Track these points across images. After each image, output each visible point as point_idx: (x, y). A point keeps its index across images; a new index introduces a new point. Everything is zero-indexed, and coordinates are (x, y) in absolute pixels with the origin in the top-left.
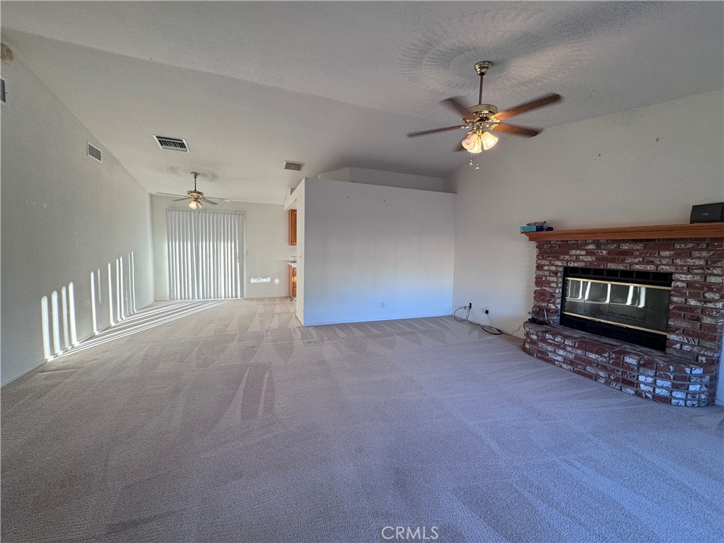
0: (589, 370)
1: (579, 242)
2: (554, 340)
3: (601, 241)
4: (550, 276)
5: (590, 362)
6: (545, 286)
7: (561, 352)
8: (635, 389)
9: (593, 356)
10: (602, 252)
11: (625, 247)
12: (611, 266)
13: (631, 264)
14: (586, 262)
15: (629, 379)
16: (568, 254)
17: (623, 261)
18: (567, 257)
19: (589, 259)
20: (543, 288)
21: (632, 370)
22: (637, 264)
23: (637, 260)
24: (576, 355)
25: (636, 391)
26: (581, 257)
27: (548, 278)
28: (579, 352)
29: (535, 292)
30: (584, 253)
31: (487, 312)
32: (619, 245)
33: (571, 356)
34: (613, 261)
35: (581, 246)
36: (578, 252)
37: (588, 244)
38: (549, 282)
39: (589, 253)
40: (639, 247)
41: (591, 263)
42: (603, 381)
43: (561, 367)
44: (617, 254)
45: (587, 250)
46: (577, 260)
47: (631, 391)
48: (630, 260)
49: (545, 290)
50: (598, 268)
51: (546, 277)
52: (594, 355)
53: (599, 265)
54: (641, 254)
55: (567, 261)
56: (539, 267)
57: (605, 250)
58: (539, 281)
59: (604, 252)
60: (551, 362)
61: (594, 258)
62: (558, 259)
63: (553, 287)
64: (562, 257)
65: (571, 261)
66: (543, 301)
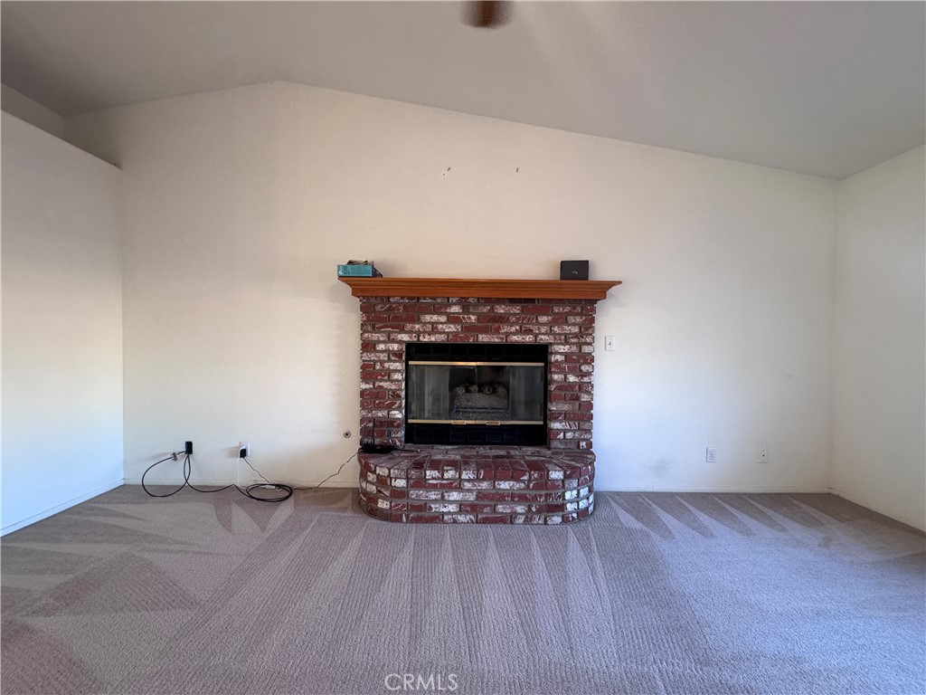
0: (501, 510)
1: (439, 301)
2: (442, 478)
3: (471, 300)
4: (389, 360)
5: (501, 497)
6: (381, 380)
7: (455, 496)
8: (561, 514)
9: (505, 485)
10: (469, 318)
11: (501, 310)
12: (484, 338)
13: (507, 335)
14: (448, 334)
15: (555, 502)
16: (419, 321)
17: (497, 331)
18: (417, 326)
19: (452, 328)
20: (377, 384)
21: (557, 487)
22: (514, 334)
23: (513, 329)
24: (479, 492)
25: (563, 517)
26: (440, 326)
27: (386, 365)
28: (485, 485)
29: (363, 393)
30: (443, 319)
31: (243, 453)
32: (492, 309)
33: (471, 497)
34: (485, 331)
35: (440, 308)
36: (435, 318)
37: (450, 305)
38: (389, 373)
39: (452, 319)
40: (516, 310)
41: (455, 334)
42: (521, 520)
43: (455, 522)
44: (488, 322)
45: (448, 315)
46: (434, 331)
47: (557, 519)
48: (505, 329)
49: (381, 387)
50: (466, 342)
51: (382, 362)
52: (507, 483)
53: (467, 337)
54: (518, 319)
55: (419, 333)
56: (367, 346)
57: (473, 314)
58: (368, 372)
59: (473, 318)
60: (438, 519)
61: (459, 327)
62: (402, 330)
63: (397, 380)
64: (409, 326)
65: (424, 332)
66: (379, 407)
